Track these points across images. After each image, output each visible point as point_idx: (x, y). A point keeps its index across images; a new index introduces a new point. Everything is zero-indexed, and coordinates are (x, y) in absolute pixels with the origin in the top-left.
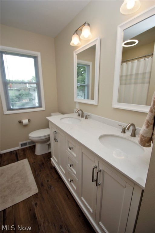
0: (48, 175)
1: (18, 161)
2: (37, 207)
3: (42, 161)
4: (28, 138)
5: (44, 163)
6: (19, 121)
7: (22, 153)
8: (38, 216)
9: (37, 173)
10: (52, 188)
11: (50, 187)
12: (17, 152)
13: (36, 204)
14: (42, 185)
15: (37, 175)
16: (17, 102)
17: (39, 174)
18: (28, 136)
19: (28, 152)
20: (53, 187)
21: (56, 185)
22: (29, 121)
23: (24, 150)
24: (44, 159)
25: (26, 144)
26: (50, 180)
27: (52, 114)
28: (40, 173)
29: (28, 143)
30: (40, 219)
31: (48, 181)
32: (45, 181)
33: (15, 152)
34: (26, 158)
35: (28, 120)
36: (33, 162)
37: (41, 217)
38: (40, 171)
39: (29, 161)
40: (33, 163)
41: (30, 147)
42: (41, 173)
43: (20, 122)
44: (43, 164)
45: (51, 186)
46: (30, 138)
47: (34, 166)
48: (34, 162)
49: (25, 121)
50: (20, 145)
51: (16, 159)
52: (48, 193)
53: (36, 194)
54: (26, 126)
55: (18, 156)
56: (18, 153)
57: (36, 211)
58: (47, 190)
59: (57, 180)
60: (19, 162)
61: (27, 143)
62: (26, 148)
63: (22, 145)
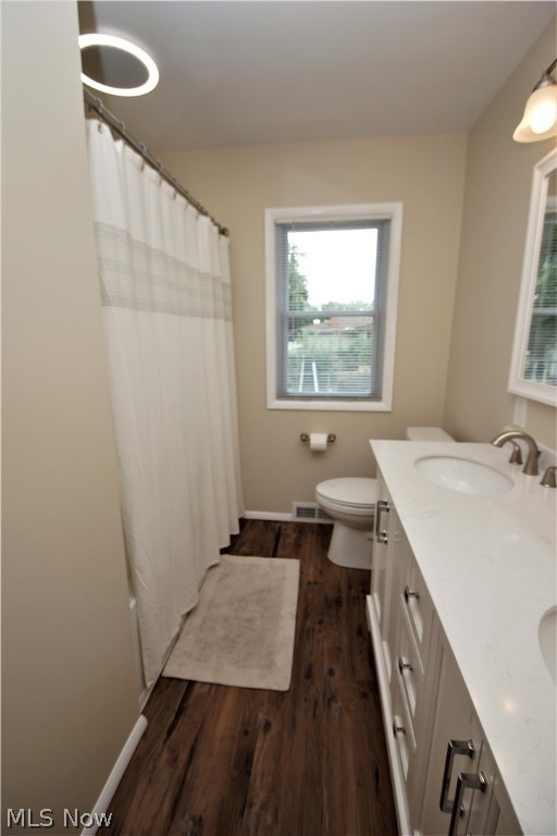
0: (339, 649)
1: (274, 556)
2: (268, 737)
3: (339, 590)
4: (313, 495)
5: (344, 602)
6: (302, 436)
7: (294, 536)
8: (257, 768)
9: (308, 623)
10: (335, 705)
11: (330, 700)
12: (283, 527)
13: (267, 726)
14: (309, 675)
15: (308, 631)
16: (337, 373)
17: (313, 630)
18: (315, 490)
19: (310, 541)
20: (340, 704)
21: (352, 707)
22: (331, 440)
23: (301, 528)
24: (350, 586)
25: (310, 512)
26: (338, 673)
27: (411, 431)
28: (317, 627)
29: (316, 512)
30: (258, 784)
31: (331, 672)
32: (322, 665)
33: (278, 525)
34: (296, 558)
35: (329, 437)
36: (311, 579)
37: (262, 779)
38: (321, 622)
39: (301, 572)
40: (309, 583)
41: (321, 525)
42: (320, 631)
43: (305, 439)
44: (338, 602)
45: (332, 699)
46: (320, 498)
47: (310, 596)
48: (315, 583)
49: (318, 440)
50: (295, 511)
51: (272, 548)
52: (314, 715)
53: (280, 694)
54: (318, 453)
55: (281, 540)
56: (283, 532)
57: (258, 746)
58: (316, 703)
59: (362, 690)
60: (277, 561)
61: (313, 510)
62: (310, 525)
63: (300, 512)
